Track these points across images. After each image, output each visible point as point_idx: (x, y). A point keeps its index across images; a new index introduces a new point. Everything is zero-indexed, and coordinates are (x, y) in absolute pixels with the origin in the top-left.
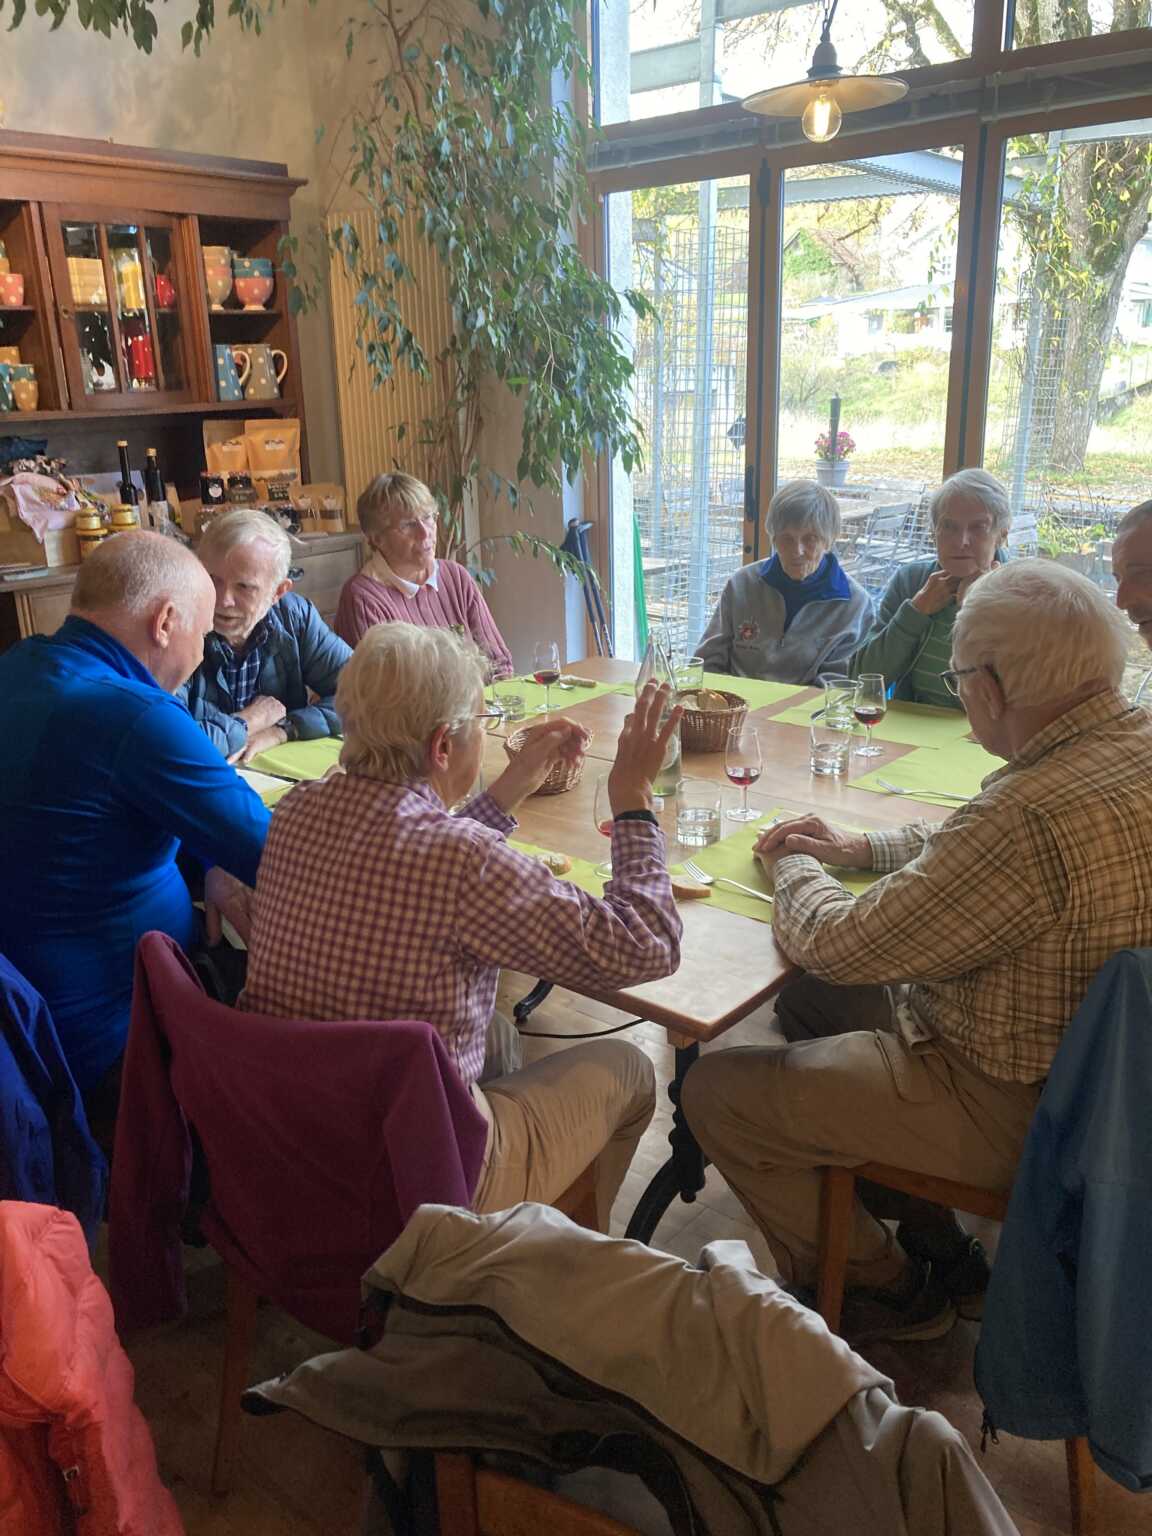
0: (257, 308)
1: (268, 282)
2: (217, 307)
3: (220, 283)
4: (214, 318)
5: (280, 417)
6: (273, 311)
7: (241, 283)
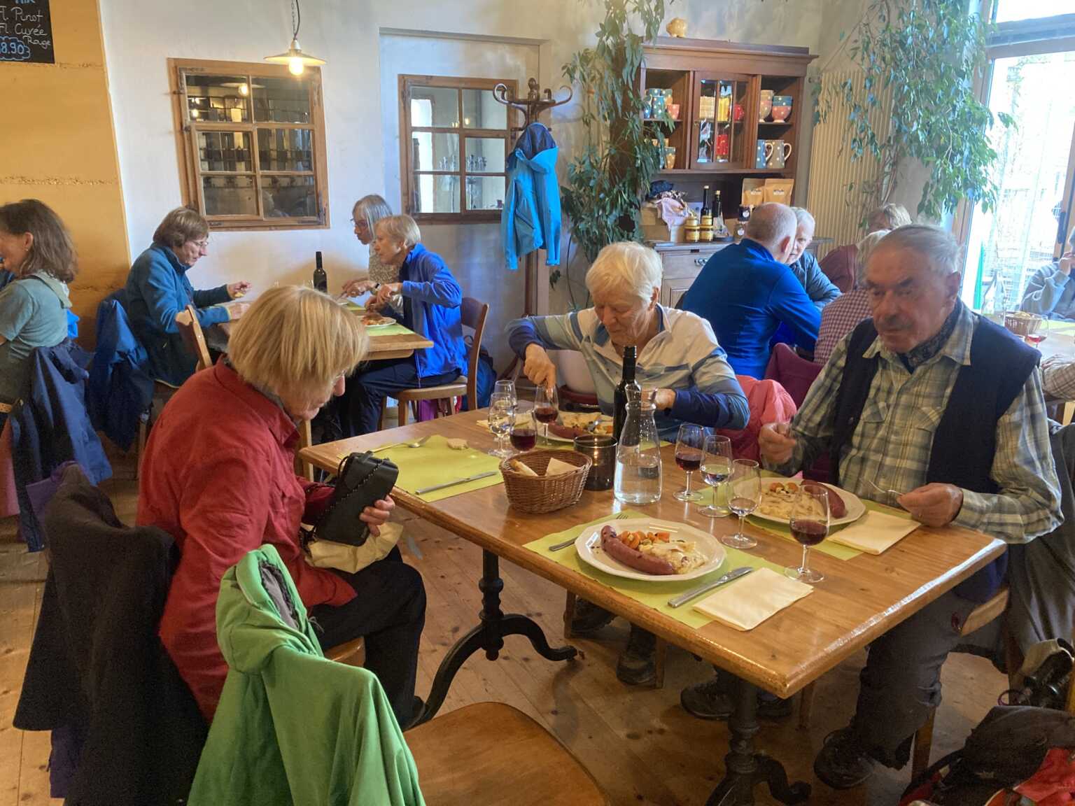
0: (781, 121)
1: (789, 108)
2: (762, 121)
3: (766, 109)
4: (760, 126)
5: (784, 178)
6: (788, 123)
7: (775, 109)
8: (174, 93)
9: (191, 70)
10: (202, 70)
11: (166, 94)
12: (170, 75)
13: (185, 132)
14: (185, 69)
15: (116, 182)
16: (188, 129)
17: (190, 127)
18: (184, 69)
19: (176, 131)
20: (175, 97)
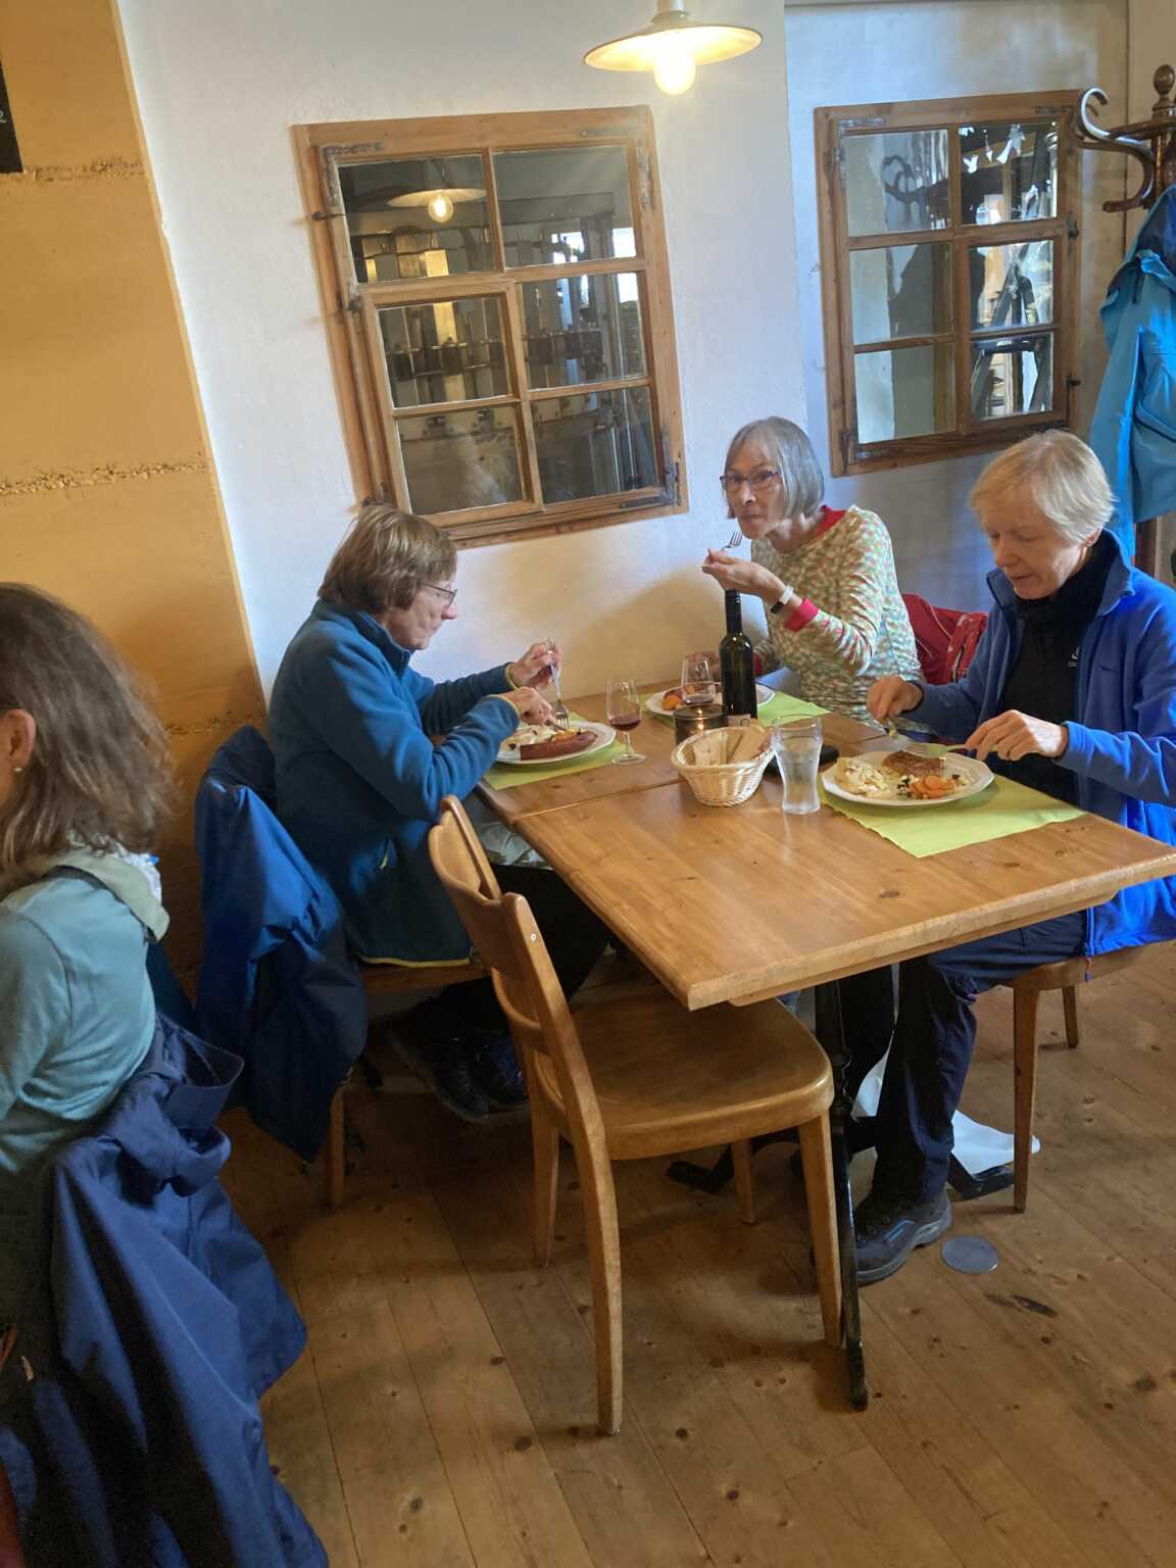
8: (316, 217)
9: (353, 149)
10: (377, 147)
11: (298, 223)
12: (302, 173)
13: (349, 314)
14: (338, 151)
15: (201, 463)
16: (356, 306)
17: (359, 298)
18: (333, 149)
19: (327, 317)
20: (319, 226)
